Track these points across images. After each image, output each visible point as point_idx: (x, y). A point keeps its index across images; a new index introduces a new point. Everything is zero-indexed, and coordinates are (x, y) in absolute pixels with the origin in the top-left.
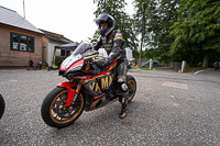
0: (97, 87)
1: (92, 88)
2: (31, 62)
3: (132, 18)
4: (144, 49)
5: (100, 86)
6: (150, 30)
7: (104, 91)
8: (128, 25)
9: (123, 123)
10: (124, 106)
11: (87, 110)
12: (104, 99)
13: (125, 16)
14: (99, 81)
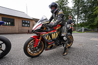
0: (50, 38)
1: (47, 38)
2: (29, 31)
3: (72, 8)
4: (79, 23)
5: (51, 37)
6: (82, 13)
7: (54, 40)
8: (70, 12)
9: (64, 58)
10: (65, 49)
11: (46, 50)
12: (54, 44)
13: (68, 8)
14: (50, 35)
